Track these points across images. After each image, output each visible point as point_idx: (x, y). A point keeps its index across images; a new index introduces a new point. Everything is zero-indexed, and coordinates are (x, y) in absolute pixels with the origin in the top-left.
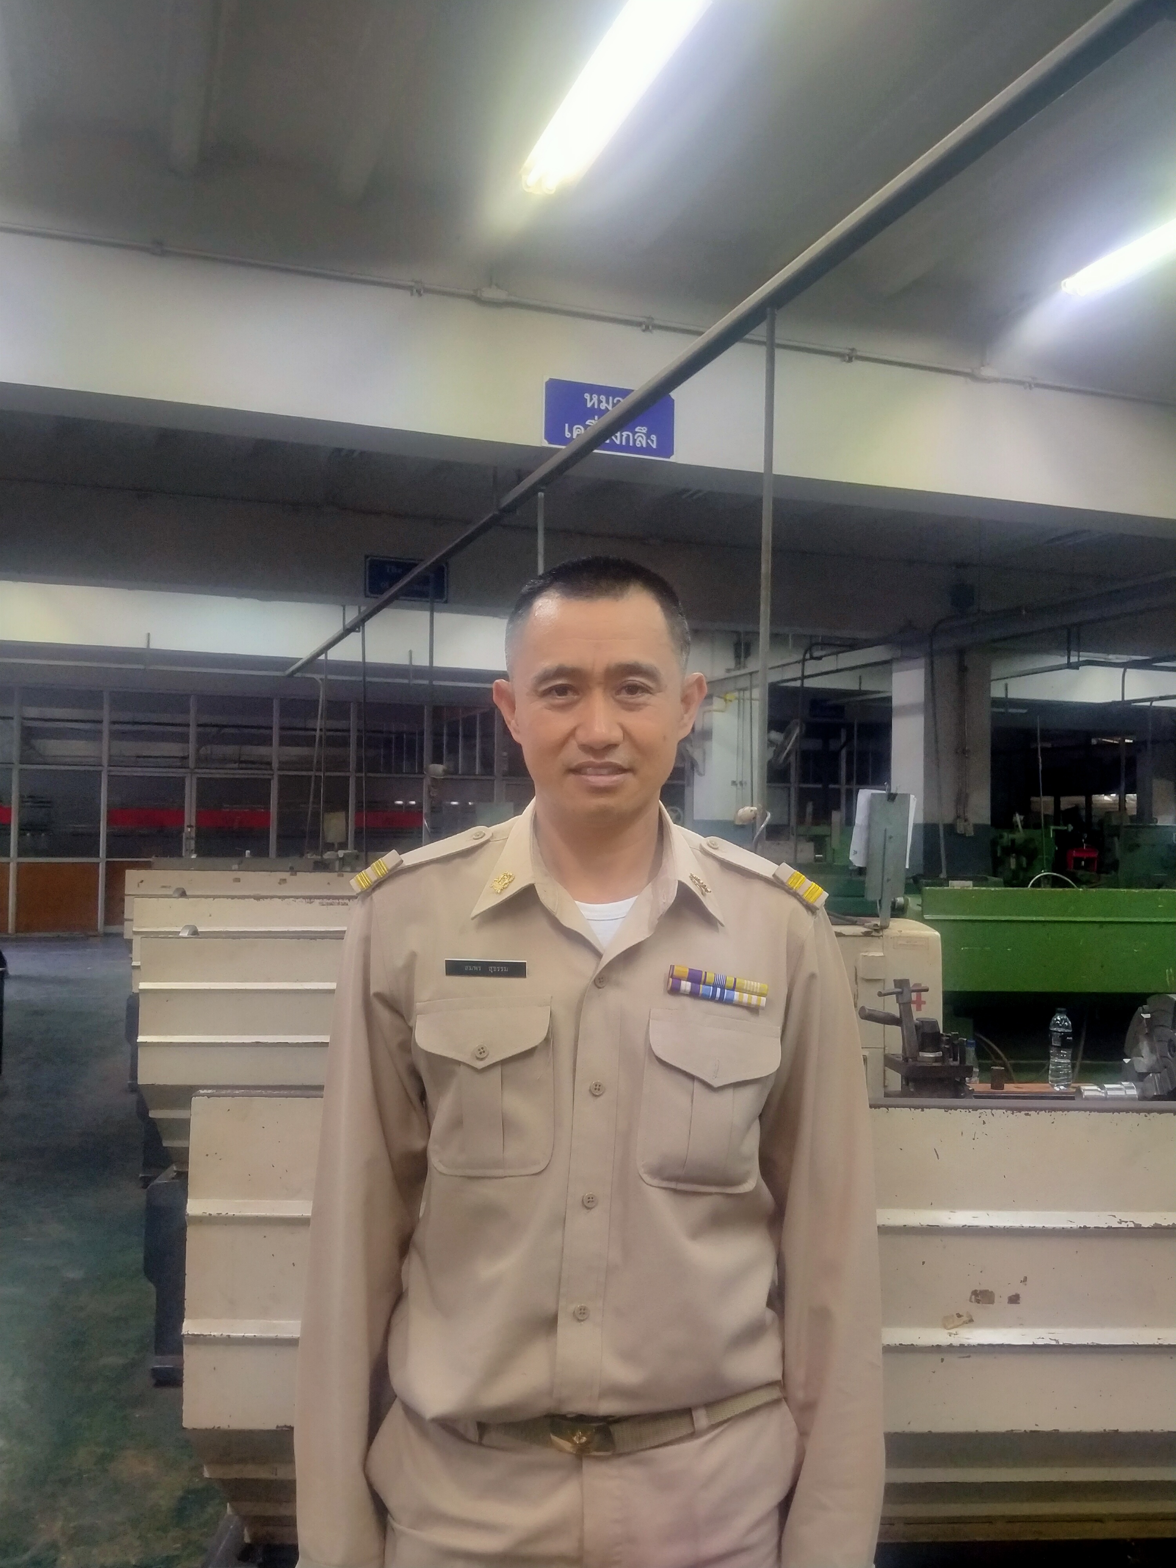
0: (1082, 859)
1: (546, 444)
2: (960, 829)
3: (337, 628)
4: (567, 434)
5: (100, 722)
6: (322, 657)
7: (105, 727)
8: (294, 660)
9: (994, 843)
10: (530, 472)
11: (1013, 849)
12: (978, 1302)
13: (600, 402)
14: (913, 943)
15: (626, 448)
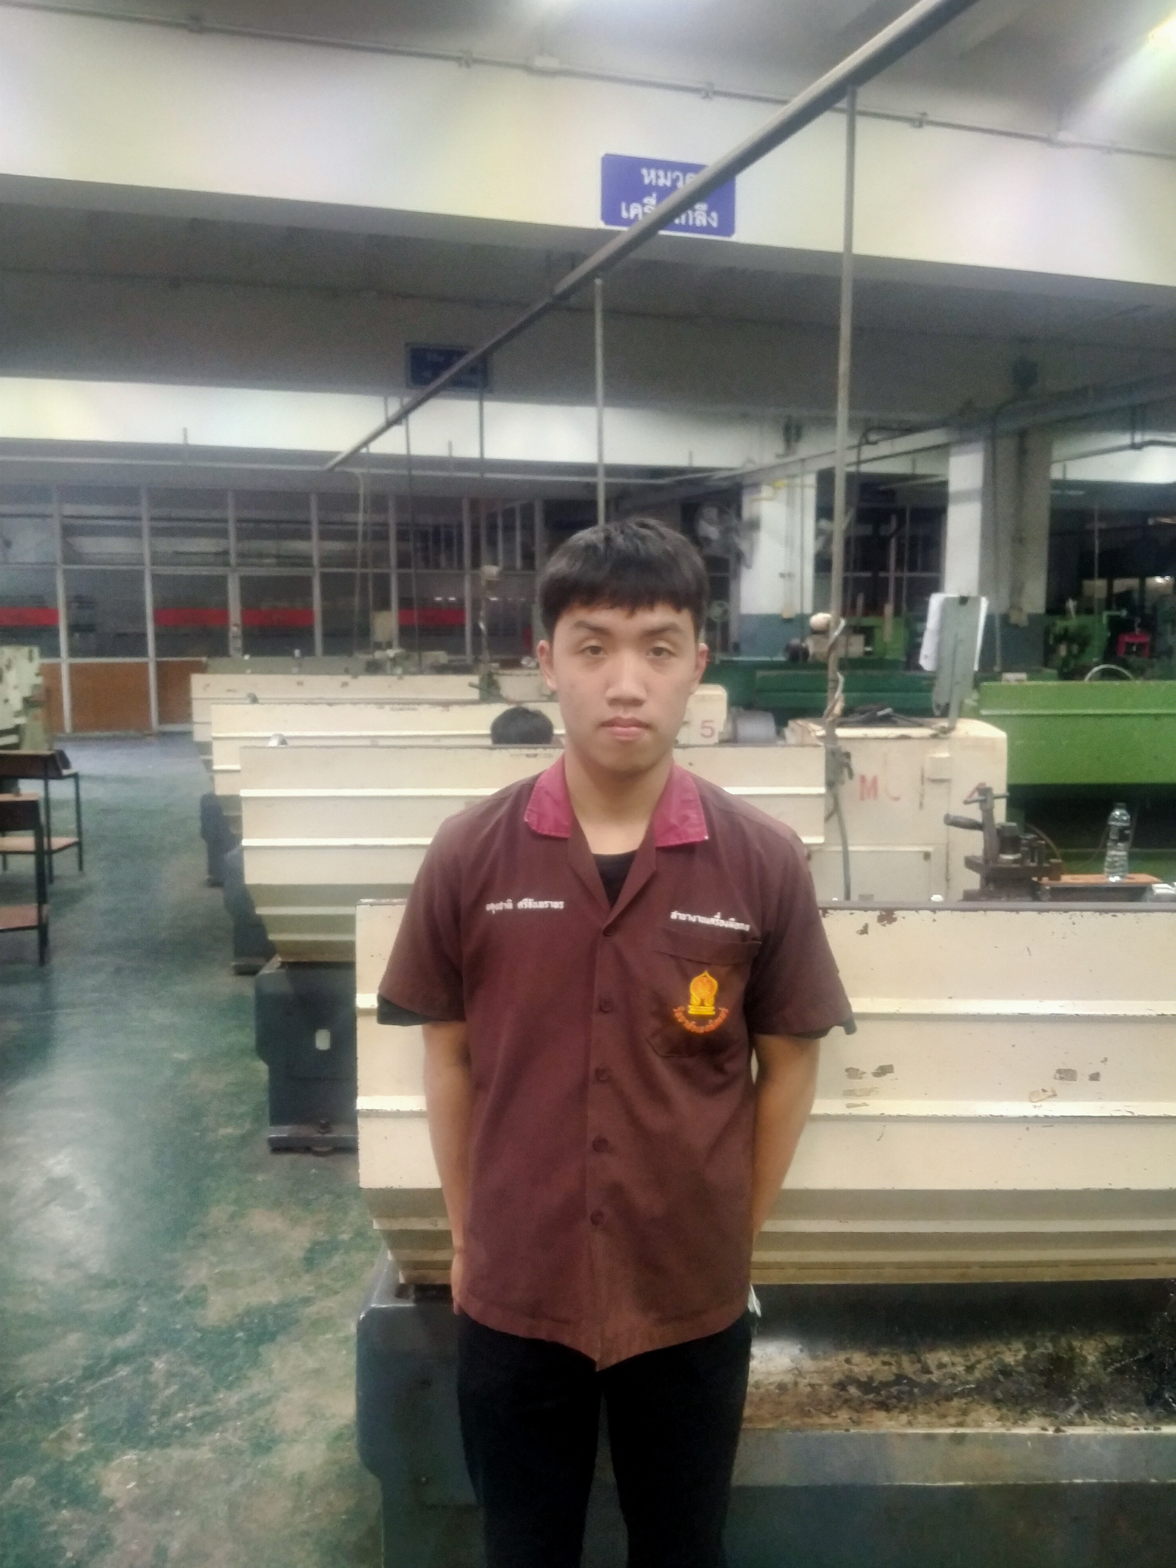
0: (1133, 644)
1: (602, 225)
2: (1014, 618)
3: (379, 421)
4: (624, 214)
5: (137, 518)
6: (364, 450)
7: (145, 525)
8: (333, 454)
9: (1047, 632)
10: (585, 257)
11: (1065, 637)
12: (1061, 1078)
13: (658, 177)
14: (978, 744)
15: (686, 228)
